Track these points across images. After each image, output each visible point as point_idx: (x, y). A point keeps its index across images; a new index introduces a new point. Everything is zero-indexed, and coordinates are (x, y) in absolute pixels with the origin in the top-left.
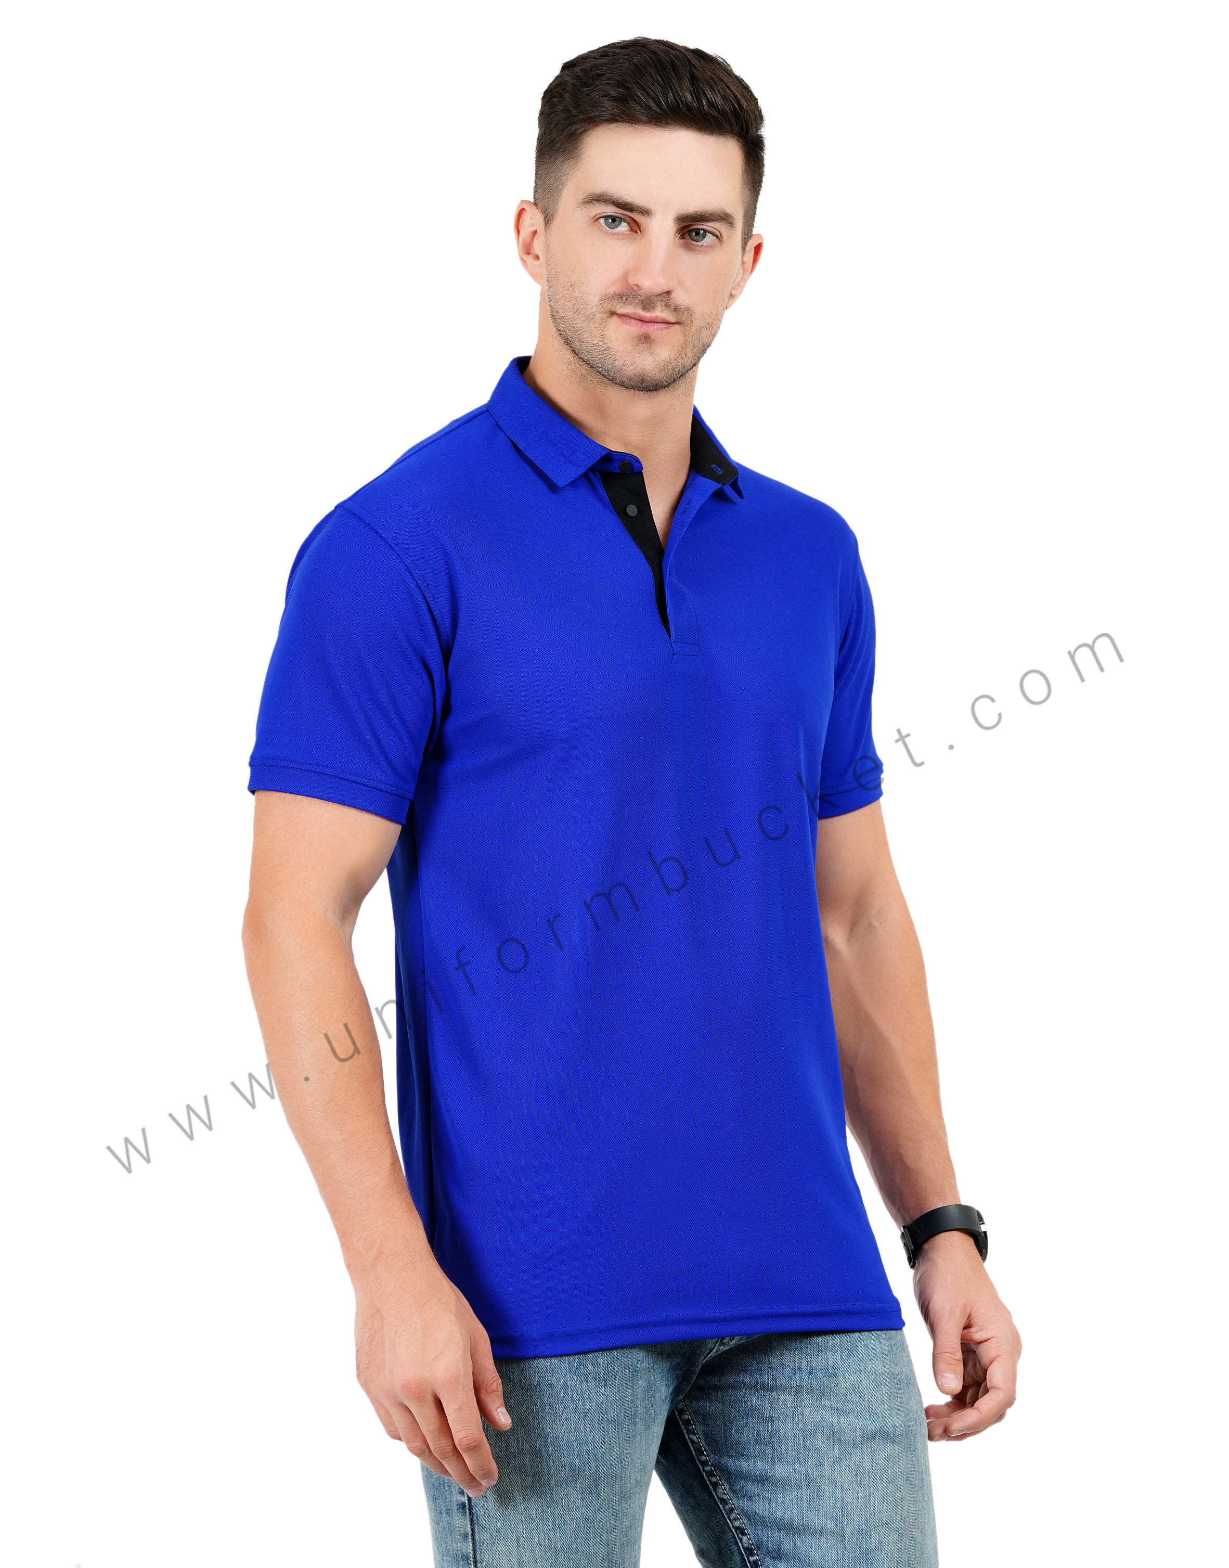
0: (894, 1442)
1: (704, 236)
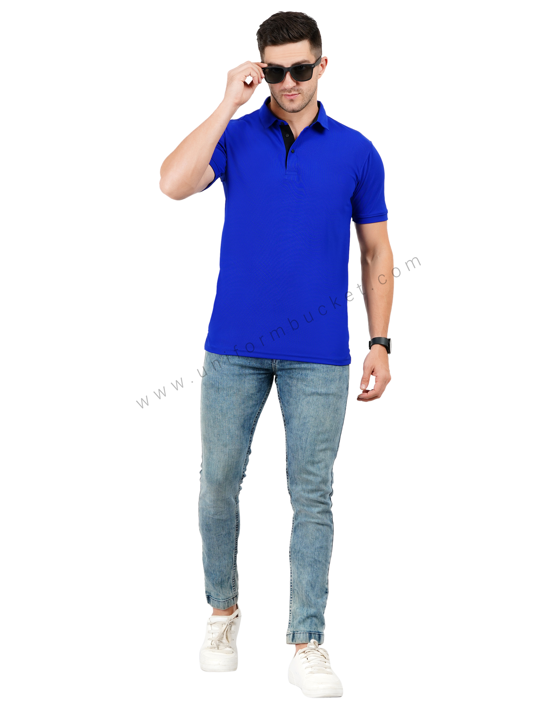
0: (320, 395)
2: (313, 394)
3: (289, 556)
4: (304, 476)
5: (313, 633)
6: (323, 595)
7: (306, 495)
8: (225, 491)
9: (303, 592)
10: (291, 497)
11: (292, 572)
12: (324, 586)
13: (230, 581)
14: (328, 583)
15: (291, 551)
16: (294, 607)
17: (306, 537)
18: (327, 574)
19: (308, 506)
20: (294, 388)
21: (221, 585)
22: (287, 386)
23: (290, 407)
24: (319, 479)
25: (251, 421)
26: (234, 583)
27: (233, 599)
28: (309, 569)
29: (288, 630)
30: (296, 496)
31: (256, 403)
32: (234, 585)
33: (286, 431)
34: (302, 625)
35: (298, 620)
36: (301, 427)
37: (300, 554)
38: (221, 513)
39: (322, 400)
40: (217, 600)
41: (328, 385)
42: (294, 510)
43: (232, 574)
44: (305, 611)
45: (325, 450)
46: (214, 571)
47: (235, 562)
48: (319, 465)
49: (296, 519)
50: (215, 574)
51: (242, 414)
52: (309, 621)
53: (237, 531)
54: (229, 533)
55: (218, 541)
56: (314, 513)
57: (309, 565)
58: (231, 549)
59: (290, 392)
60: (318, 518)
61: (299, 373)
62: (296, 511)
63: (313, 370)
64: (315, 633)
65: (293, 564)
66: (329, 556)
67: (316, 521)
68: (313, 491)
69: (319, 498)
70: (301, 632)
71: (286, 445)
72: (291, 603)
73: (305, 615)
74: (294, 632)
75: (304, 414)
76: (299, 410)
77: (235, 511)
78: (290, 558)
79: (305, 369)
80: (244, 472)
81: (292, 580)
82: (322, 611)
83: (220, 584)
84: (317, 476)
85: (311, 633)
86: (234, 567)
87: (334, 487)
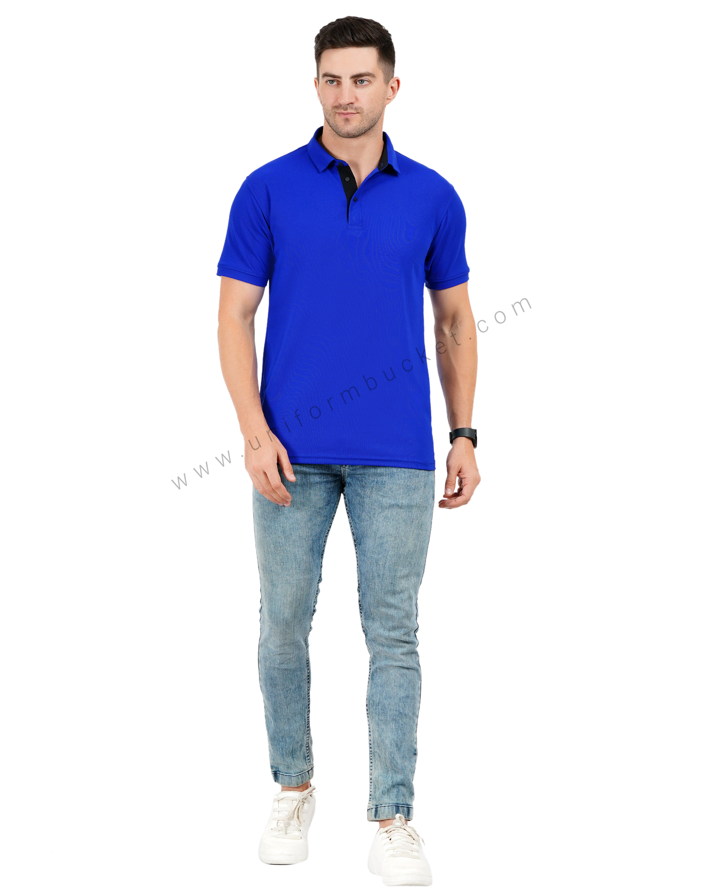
0: (401, 508)
1: (364, 82)
2: (391, 506)
3: (366, 710)
4: (383, 609)
5: (400, 806)
6: (411, 757)
7: (386, 633)
8: (294, 631)
9: (387, 753)
10: (366, 636)
11: (371, 731)
12: (412, 747)
13: (303, 750)
14: (416, 743)
15: (368, 703)
16: (376, 774)
17: (387, 684)
18: (415, 731)
19: (389, 647)
20: (367, 500)
21: (293, 755)
22: (358, 498)
23: (362, 523)
24: (403, 614)
25: (321, 541)
26: (308, 752)
27: (308, 773)
28: (392, 725)
29: (369, 803)
30: (373, 635)
31: (325, 519)
32: (308, 754)
33: (356, 553)
34: (386, 796)
35: (380, 791)
36: (377, 549)
37: (380, 707)
38: (288, 661)
39: (403, 514)
40: (287, 775)
41: (410, 494)
42: (370, 652)
43: (306, 740)
44: (390, 778)
45: (407, 576)
46: (282, 737)
47: (308, 724)
48: (402, 595)
49: (373, 663)
50: (284, 742)
51: (310, 534)
52: (395, 790)
53: (308, 683)
54: (300, 687)
55: (286, 698)
56: (397, 654)
57: (393, 719)
58: (303, 708)
59: (362, 504)
60: (401, 660)
61: (374, 481)
62: (374, 653)
63: (392, 475)
64: (403, 806)
65: (372, 720)
66: (417, 708)
67: (400, 664)
68: (394, 628)
69: (402, 637)
70: (385, 805)
71: (357, 571)
72: (371, 770)
73: (390, 784)
74: (376, 806)
75: (381, 532)
76: (374, 526)
77: (305, 657)
78: (367, 712)
79: (381, 475)
80: (314, 606)
81: (372, 740)
82: (411, 778)
83: (290, 753)
84: (400, 609)
85: (398, 806)
86: (308, 730)
87: (420, 621)
